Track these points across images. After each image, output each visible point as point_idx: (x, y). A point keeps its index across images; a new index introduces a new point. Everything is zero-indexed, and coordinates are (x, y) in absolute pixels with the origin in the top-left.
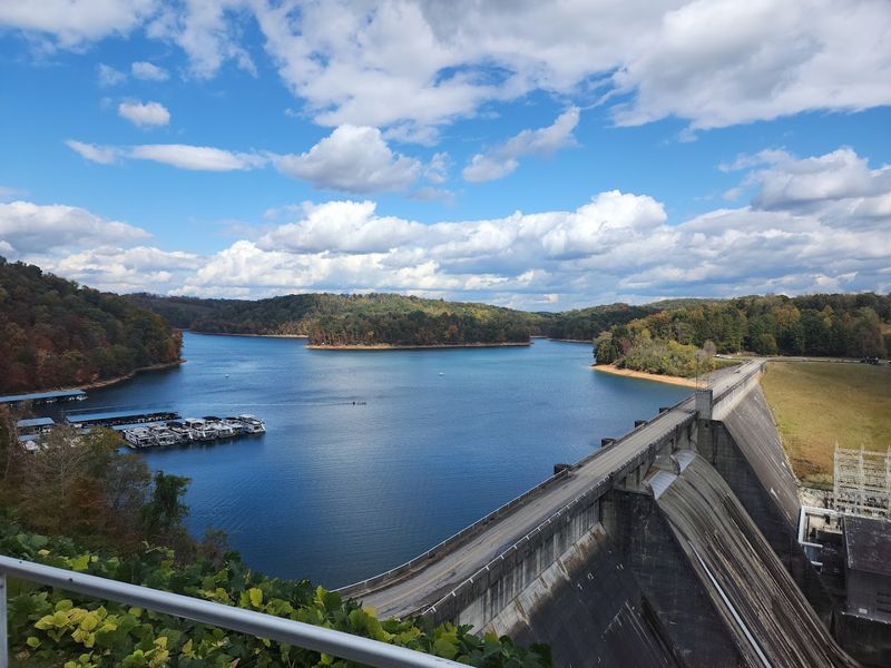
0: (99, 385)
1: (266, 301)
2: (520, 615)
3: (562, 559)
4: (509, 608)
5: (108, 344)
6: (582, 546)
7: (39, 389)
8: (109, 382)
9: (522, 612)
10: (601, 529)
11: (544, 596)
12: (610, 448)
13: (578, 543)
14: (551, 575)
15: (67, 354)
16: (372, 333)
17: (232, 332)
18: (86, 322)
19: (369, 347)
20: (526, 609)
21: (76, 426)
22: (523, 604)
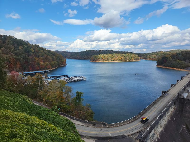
0: (52, 69)
1: (81, 52)
2: (161, 129)
3: (168, 115)
4: (159, 127)
5: (53, 61)
6: (172, 111)
7: (41, 70)
8: (53, 69)
9: (162, 128)
10: (175, 107)
11: (166, 124)
12: (173, 87)
13: (171, 111)
14: (166, 119)
15: (46, 63)
16: (104, 59)
17: (75, 58)
18: (49, 57)
19: (103, 62)
20: (163, 127)
21: (49, 78)
22: (162, 126)
